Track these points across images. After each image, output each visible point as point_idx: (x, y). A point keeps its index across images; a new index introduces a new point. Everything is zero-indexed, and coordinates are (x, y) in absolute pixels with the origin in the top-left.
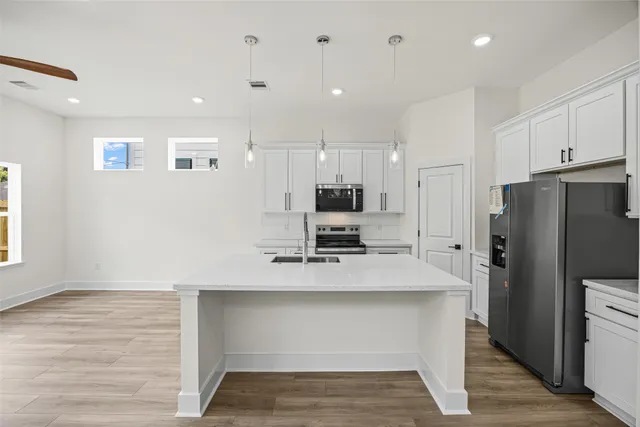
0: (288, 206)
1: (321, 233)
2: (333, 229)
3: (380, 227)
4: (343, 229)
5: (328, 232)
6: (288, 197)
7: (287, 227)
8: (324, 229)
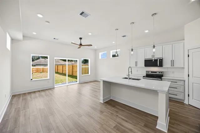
0: (136, 65)
1: (148, 73)
2: (152, 72)
3: (173, 72)
4: (156, 72)
5: (150, 73)
6: (136, 62)
7: (137, 71)
8: (149, 72)
